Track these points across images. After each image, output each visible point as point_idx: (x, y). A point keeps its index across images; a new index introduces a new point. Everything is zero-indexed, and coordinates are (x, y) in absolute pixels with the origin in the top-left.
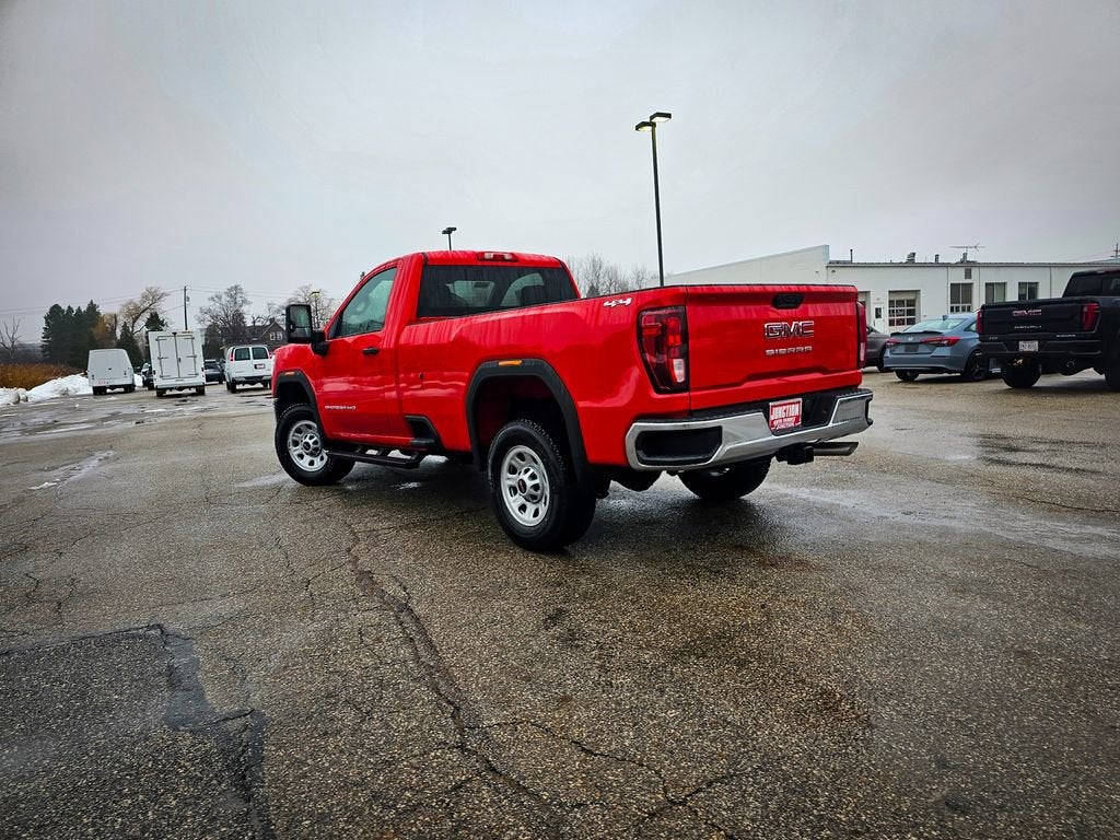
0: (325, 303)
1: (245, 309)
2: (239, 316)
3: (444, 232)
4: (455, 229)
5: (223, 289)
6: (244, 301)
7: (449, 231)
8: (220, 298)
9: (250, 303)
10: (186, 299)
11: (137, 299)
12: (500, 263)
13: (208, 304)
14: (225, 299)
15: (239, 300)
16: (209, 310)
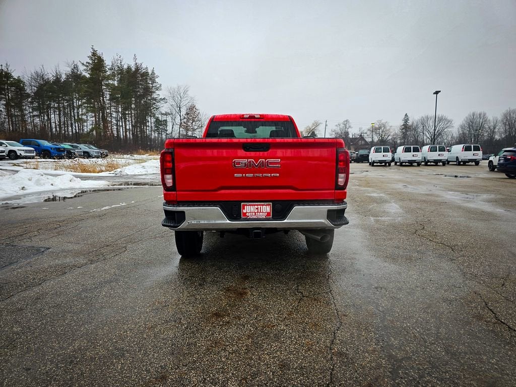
0: (388, 128)
1: (349, 130)
2: (347, 133)
3: (434, 93)
4: (440, 91)
5: (341, 121)
6: (350, 127)
7: (437, 93)
8: (339, 125)
9: (352, 128)
10: (326, 125)
11: (310, 125)
12: (253, 120)
13: (334, 128)
14: (342, 126)
15: (347, 126)
16: (335, 130)
